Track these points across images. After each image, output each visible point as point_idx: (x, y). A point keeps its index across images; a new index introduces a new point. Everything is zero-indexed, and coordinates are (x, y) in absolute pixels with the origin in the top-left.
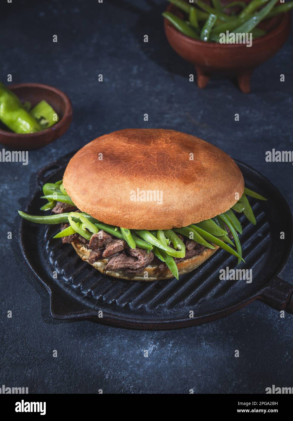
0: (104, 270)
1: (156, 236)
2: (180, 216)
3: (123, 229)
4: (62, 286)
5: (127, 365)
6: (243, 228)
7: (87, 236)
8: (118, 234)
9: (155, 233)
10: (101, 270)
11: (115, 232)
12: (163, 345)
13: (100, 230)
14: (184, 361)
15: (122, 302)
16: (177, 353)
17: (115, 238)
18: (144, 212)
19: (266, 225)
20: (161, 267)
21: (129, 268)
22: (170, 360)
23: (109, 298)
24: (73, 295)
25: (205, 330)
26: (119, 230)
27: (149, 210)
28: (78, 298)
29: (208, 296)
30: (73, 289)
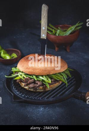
0: (29, 89)
1: (43, 77)
2: (49, 71)
3: (33, 76)
4: (17, 95)
5: (35, 113)
6: (68, 77)
7: (23, 79)
8: (32, 77)
9: (42, 76)
10: (27, 89)
11: (31, 77)
12: (45, 108)
13: (27, 77)
14: (51, 112)
15: (33, 97)
16: (49, 110)
17: (31, 79)
18: (39, 70)
19: (74, 79)
20: (44, 86)
21: (35, 87)
22: (47, 112)
23: (30, 97)
24: (20, 96)
25: (57, 105)
26: (32, 76)
27: (41, 70)
28: (21, 97)
29: (58, 96)
30: (20, 95)
